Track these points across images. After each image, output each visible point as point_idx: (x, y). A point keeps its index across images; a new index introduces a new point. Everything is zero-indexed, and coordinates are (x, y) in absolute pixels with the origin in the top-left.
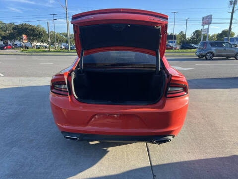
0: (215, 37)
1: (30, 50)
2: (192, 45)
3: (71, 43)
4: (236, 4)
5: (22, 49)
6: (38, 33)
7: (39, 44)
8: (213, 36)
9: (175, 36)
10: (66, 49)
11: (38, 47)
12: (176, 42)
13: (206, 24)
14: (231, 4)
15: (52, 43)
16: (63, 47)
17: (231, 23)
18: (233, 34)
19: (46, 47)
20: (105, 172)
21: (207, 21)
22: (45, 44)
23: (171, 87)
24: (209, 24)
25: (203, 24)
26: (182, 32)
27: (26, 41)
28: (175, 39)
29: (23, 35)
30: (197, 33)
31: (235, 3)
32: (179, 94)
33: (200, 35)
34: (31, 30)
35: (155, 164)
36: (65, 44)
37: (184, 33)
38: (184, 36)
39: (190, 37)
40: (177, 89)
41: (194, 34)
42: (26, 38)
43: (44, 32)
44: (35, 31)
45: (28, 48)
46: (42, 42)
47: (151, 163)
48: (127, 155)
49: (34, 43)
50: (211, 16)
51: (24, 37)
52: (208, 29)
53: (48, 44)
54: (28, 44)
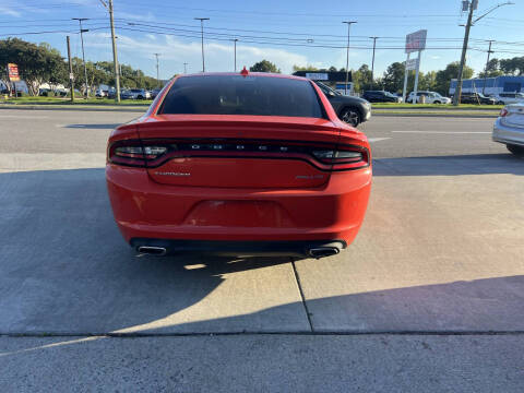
0: (434, 78)
1: (25, 98)
2: (386, 93)
3: (121, 86)
4: (475, 8)
5: (6, 97)
6: (44, 60)
7: (46, 86)
8: (429, 76)
9: (350, 73)
10: (109, 98)
11: (44, 94)
12: (352, 87)
13: (414, 49)
14: (465, 9)
15: (78, 85)
16: (103, 94)
17: (465, 48)
18: (470, 72)
19: (63, 94)
20: (217, 311)
21: (416, 42)
22: (60, 87)
23: (340, 151)
24: (421, 49)
25: (409, 49)
26: (364, 66)
27: (18, 79)
28: (350, 80)
29: (10, 65)
30: (396, 69)
31: (474, 6)
32: (354, 165)
33: (403, 74)
34: (29, 53)
35: (311, 298)
36: (106, 88)
37: (370, 69)
38: (369, 75)
39: (382, 76)
40: (350, 155)
41: (390, 70)
42: (16, 72)
43: (59, 58)
44: (36, 56)
45: (20, 95)
46: (54, 81)
47: (302, 295)
48: (258, 284)
49: (35, 83)
50: (424, 32)
51: (12, 69)
52: (418, 61)
53: (69, 86)
54: (21, 85)
